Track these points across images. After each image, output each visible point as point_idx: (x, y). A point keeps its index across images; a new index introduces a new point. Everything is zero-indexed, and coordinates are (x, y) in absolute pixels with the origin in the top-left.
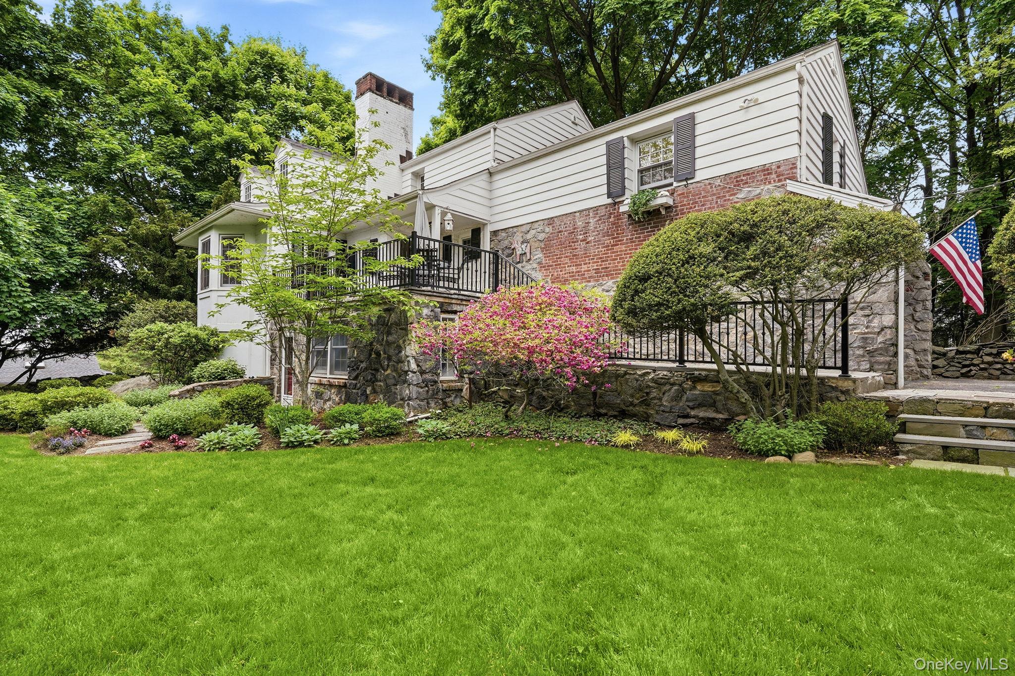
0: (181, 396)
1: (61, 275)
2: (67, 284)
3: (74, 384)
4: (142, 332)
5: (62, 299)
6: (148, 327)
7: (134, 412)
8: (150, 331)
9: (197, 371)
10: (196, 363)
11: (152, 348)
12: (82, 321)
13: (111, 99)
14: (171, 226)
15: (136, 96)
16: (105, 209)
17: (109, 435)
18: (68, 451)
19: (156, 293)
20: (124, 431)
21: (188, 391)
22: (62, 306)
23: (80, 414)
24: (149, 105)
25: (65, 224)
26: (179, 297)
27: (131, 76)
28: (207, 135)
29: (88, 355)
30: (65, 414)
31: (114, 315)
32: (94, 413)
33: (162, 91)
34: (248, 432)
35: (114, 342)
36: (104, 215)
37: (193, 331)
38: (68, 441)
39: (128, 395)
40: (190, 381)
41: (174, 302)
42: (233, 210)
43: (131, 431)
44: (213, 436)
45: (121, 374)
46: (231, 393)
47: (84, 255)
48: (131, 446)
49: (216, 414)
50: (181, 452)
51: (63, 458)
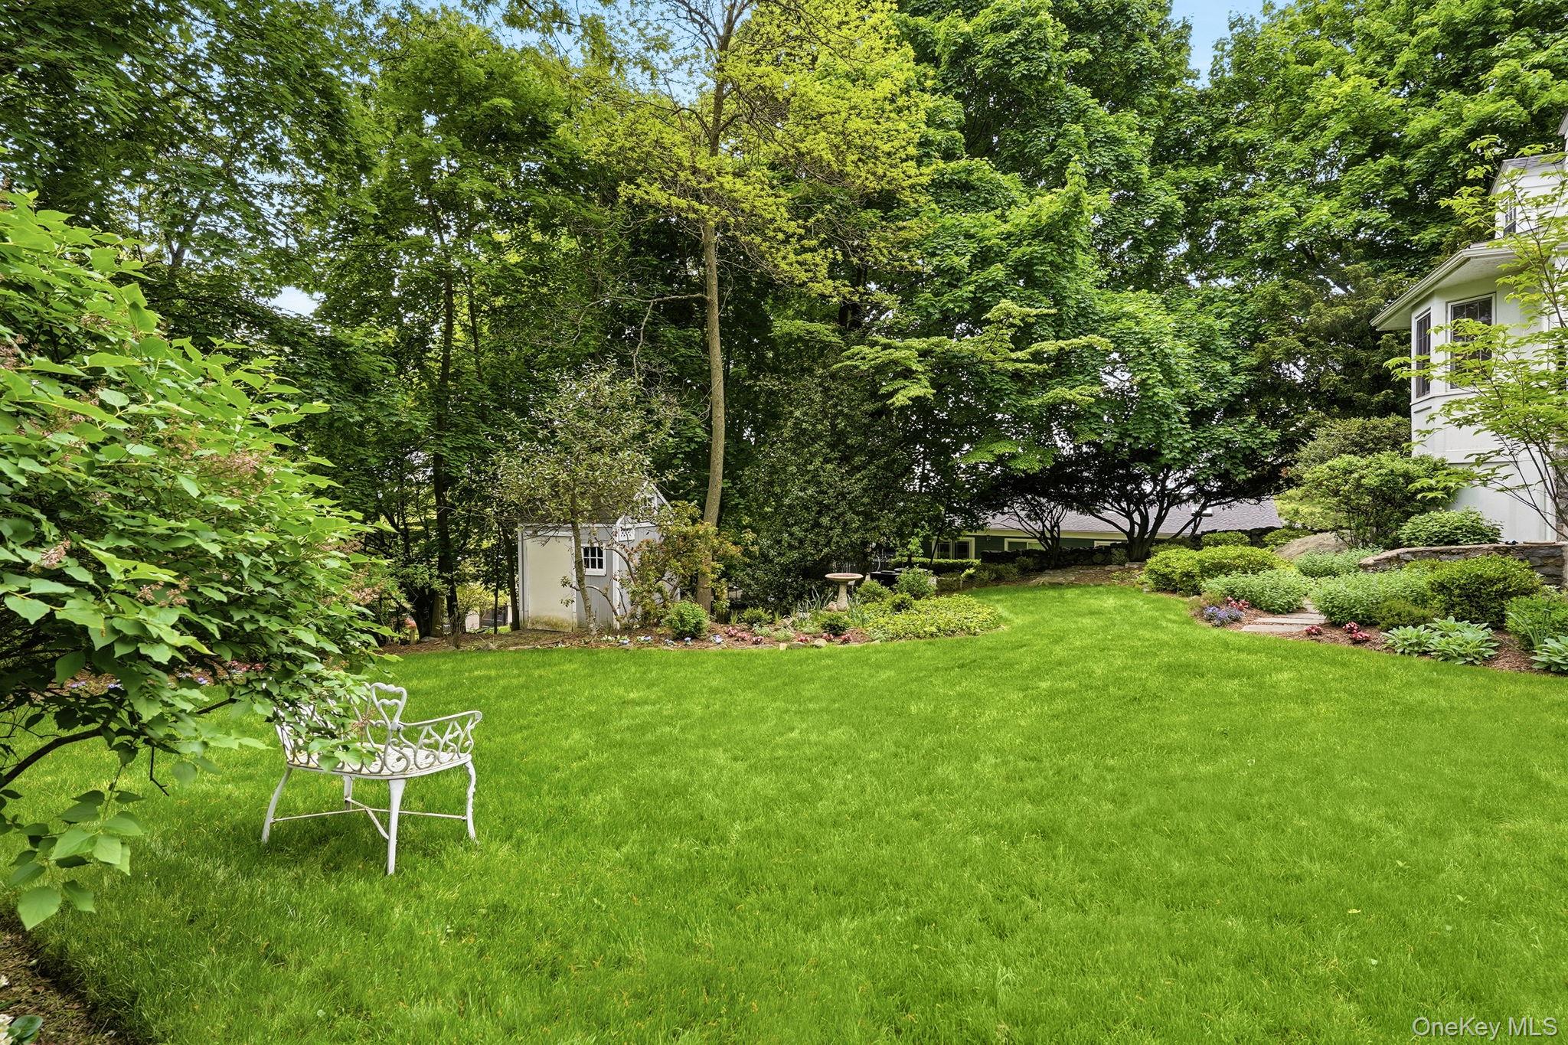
0: (1376, 566)
1: (1223, 401)
2: (1233, 409)
3: (1241, 541)
4: (1321, 470)
5: (1223, 432)
6: (1330, 463)
7: (1308, 583)
8: (1332, 469)
9: (1407, 528)
10: (1409, 515)
11: (1336, 493)
12: (1250, 458)
13: (1283, 144)
14: (1372, 301)
15: (1317, 124)
16: (1274, 301)
17: (1271, 611)
18: (1223, 624)
19: (1348, 408)
20: (1290, 609)
21: (1389, 560)
22: (1225, 440)
23: (1237, 580)
24: (1336, 126)
25: (1226, 334)
26: (1384, 410)
27: (1307, 99)
28: (1434, 134)
29: (1260, 500)
30: (1222, 579)
31: (1289, 444)
32: (1254, 582)
33: (1353, 100)
34: (1474, 634)
35: (1291, 482)
36: (1275, 310)
37: (1400, 465)
38: (1223, 612)
39: (1302, 559)
40: (1396, 544)
41: (1375, 420)
42: (1468, 259)
43: (1301, 609)
44: (1410, 632)
45: (1292, 532)
46: (1452, 569)
47: (1251, 370)
48: (1295, 629)
49: (1421, 600)
50: (1359, 647)
51: (1216, 631)
